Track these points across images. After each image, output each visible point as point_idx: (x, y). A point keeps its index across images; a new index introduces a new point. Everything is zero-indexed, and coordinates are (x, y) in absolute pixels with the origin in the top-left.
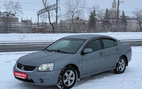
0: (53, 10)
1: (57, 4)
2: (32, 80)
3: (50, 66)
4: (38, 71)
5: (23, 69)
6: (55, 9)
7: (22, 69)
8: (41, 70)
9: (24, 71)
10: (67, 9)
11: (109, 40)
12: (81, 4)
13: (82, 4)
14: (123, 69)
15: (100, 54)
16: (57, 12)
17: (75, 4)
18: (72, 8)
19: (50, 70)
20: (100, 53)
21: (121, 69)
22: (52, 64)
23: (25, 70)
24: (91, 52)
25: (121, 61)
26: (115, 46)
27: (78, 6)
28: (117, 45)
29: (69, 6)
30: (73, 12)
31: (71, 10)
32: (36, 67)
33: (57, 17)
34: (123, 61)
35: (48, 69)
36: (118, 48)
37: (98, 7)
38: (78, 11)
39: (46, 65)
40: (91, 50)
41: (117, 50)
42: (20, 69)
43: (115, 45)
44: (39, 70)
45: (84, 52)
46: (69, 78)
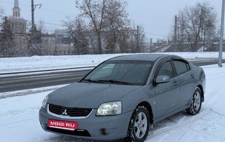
2: (86, 131)
3: (115, 107)
4: (97, 116)
5: (66, 114)
7: (64, 115)
8: (101, 114)
9: (68, 117)
11: (177, 62)
14: (198, 107)
15: (175, 84)
19: (117, 113)
20: (175, 82)
21: (196, 107)
22: (119, 103)
23: (71, 116)
24: (168, 82)
25: (196, 95)
26: (189, 72)
28: (190, 69)
32: (90, 110)
34: (198, 94)
35: (113, 111)
36: (193, 74)
42: (59, 114)
43: (188, 70)
44: (98, 114)
45: (157, 82)
46: (141, 125)
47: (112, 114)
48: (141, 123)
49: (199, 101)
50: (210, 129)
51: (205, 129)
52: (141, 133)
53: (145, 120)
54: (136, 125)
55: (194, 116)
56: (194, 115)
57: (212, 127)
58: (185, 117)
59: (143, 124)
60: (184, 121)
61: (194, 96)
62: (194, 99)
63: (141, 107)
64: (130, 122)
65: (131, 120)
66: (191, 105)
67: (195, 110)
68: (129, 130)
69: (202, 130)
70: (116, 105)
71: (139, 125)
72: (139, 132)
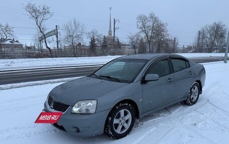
2: (62, 126)
5: (52, 107)
9: (53, 111)
14: (195, 98)
15: (169, 81)
19: (90, 112)
20: (169, 79)
21: (193, 99)
22: (94, 102)
23: (55, 109)
24: (157, 80)
25: (194, 88)
34: (196, 88)
35: (87, 110)
36: (191, 71)
39: (85, 103)
42: (50, 106)
43: (187, 68)
44: (73, 112)
45: (146, 80)
46: (123, 121)
48: (124, 119)
49: (197, 94)
50: (200, 125)
51: (195, 124)
52: (123, 128)
53: (129, 116)
54: (116, 121)
55: (190, 107)
56: (190, 105)
57: (202, 123)
58: (181, 107)
59: (126, 119)
60: (178, 111)
61: (191, 90)
62: (191, 93)
64: (107, 120)
65: (108, 117)
66: (188, 97)
67: (191, 102)
68: (106, 127)
69: (192, 125)
70: (91, 104)
71: (120, 121)
72: (120, 127)
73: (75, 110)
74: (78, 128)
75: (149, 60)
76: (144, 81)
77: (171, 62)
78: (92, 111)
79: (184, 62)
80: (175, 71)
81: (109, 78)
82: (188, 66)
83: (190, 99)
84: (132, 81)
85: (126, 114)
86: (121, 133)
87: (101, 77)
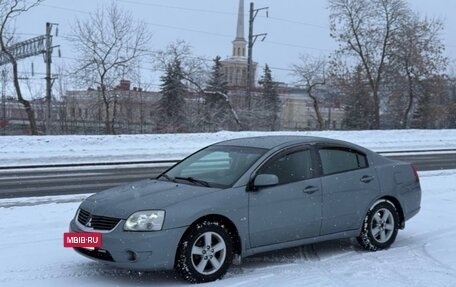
0: (36, 54)
1: (49, 36)
2: (108, 253)
3: (153, 218)
5: (90, 224)
6: (43, 52)
7: (88, 226)
8: (130, 229)
10: (81, 54)
12: (130, 38)
13: (135, 39)
15: (309, 190)
16: (49, 61)
17: (109, 37)
18: (98, 51)
19: (154, 228)
20: (309, 187)
21: (378, 236)
22: (161, 214)
23: (95, 228)
26: (360, 171)
27: (119, 44)
28: (367, 165)
29: (90, 44)
30: (103, 62)
31: (96, 56)
33: (48, 79)
34: (387, 212)
35: (149, 225)
36: (369, 174)
37: (186, 49)
38: (119, 60)
39: (145, 216)
40: (273, 178)
41: (368, 181)
42: (84, 224)
43: (359, 168)
46: (208, 253)
47: (149, 229)
48: (210, 250)
52: (209, 266)
53: (222, 246)
54: (196, 250)
59: (216, 251)
62: (372, 222)
63: (209, 223)
64: (180, 245)
65: (182, 240)
66: (363, 232)
68: (178, 257)
70: (156, 216)
71: (205, 252)
72: (204, 263)
73: (129, 225)
74: (133, 253)
75: (268, 150)
76: (252, 187)
77: (318, 154)
78: (157, 226)
79: (354, 155)
80: (325, 173)
81: (191, 181)
82: (363, 163)
83: (370, 235)
84: (231, 186)
85: (215, 241)
86: (205, 273)
87: (177, 180)
